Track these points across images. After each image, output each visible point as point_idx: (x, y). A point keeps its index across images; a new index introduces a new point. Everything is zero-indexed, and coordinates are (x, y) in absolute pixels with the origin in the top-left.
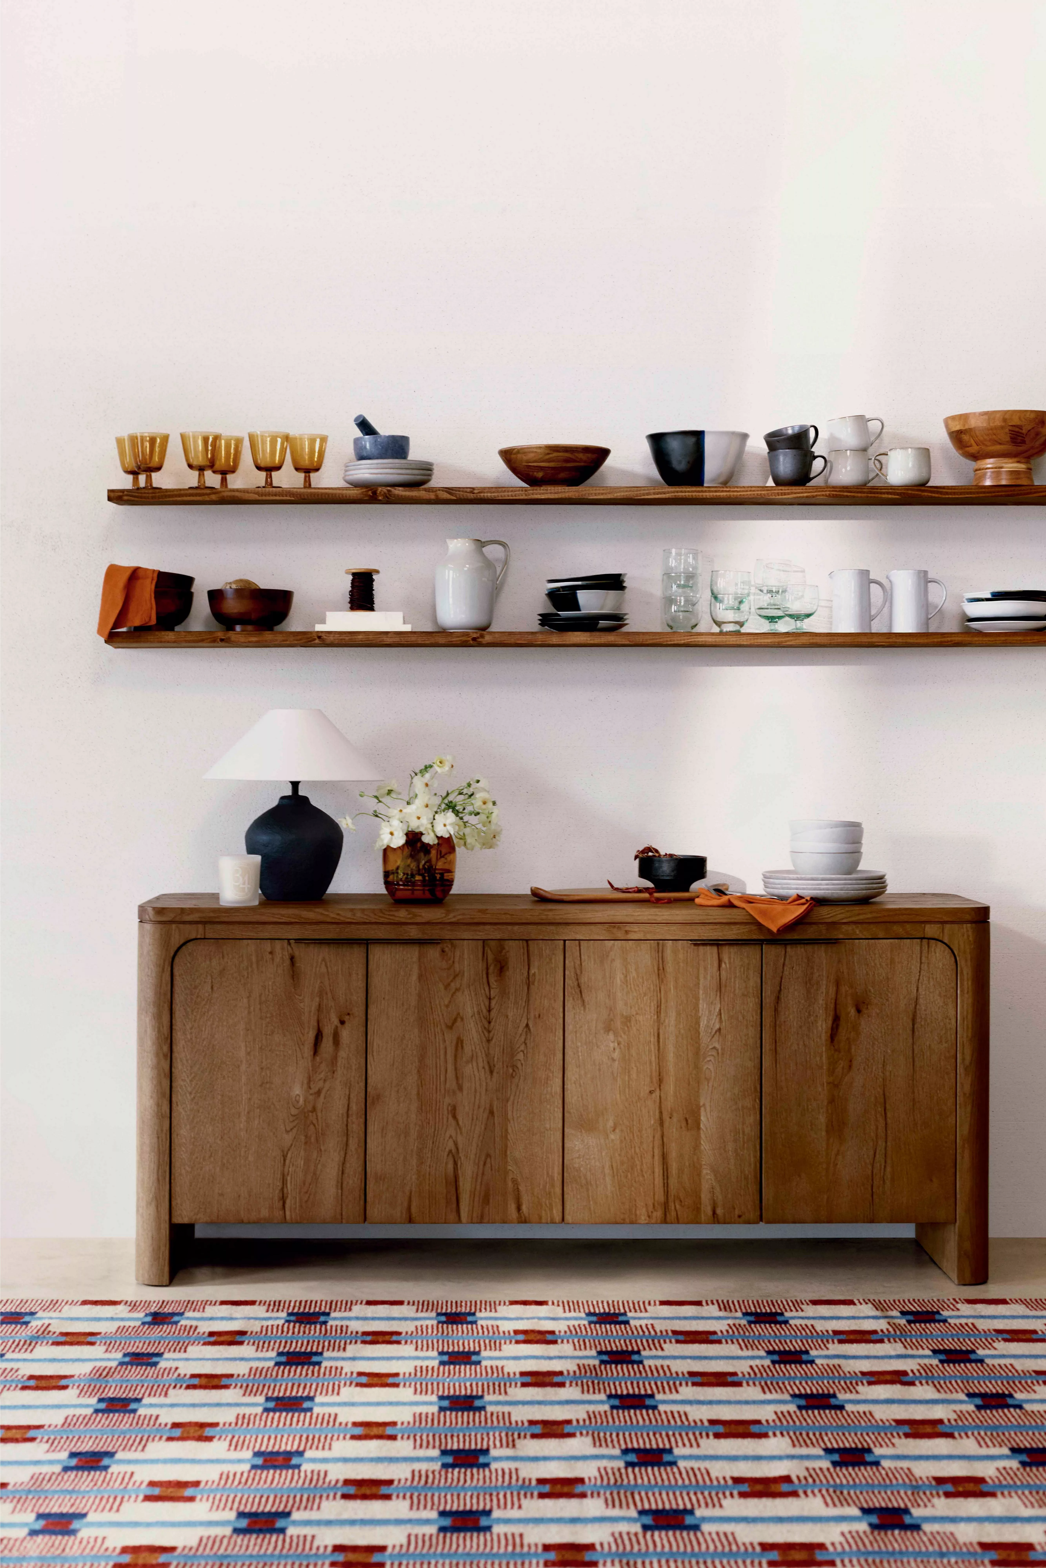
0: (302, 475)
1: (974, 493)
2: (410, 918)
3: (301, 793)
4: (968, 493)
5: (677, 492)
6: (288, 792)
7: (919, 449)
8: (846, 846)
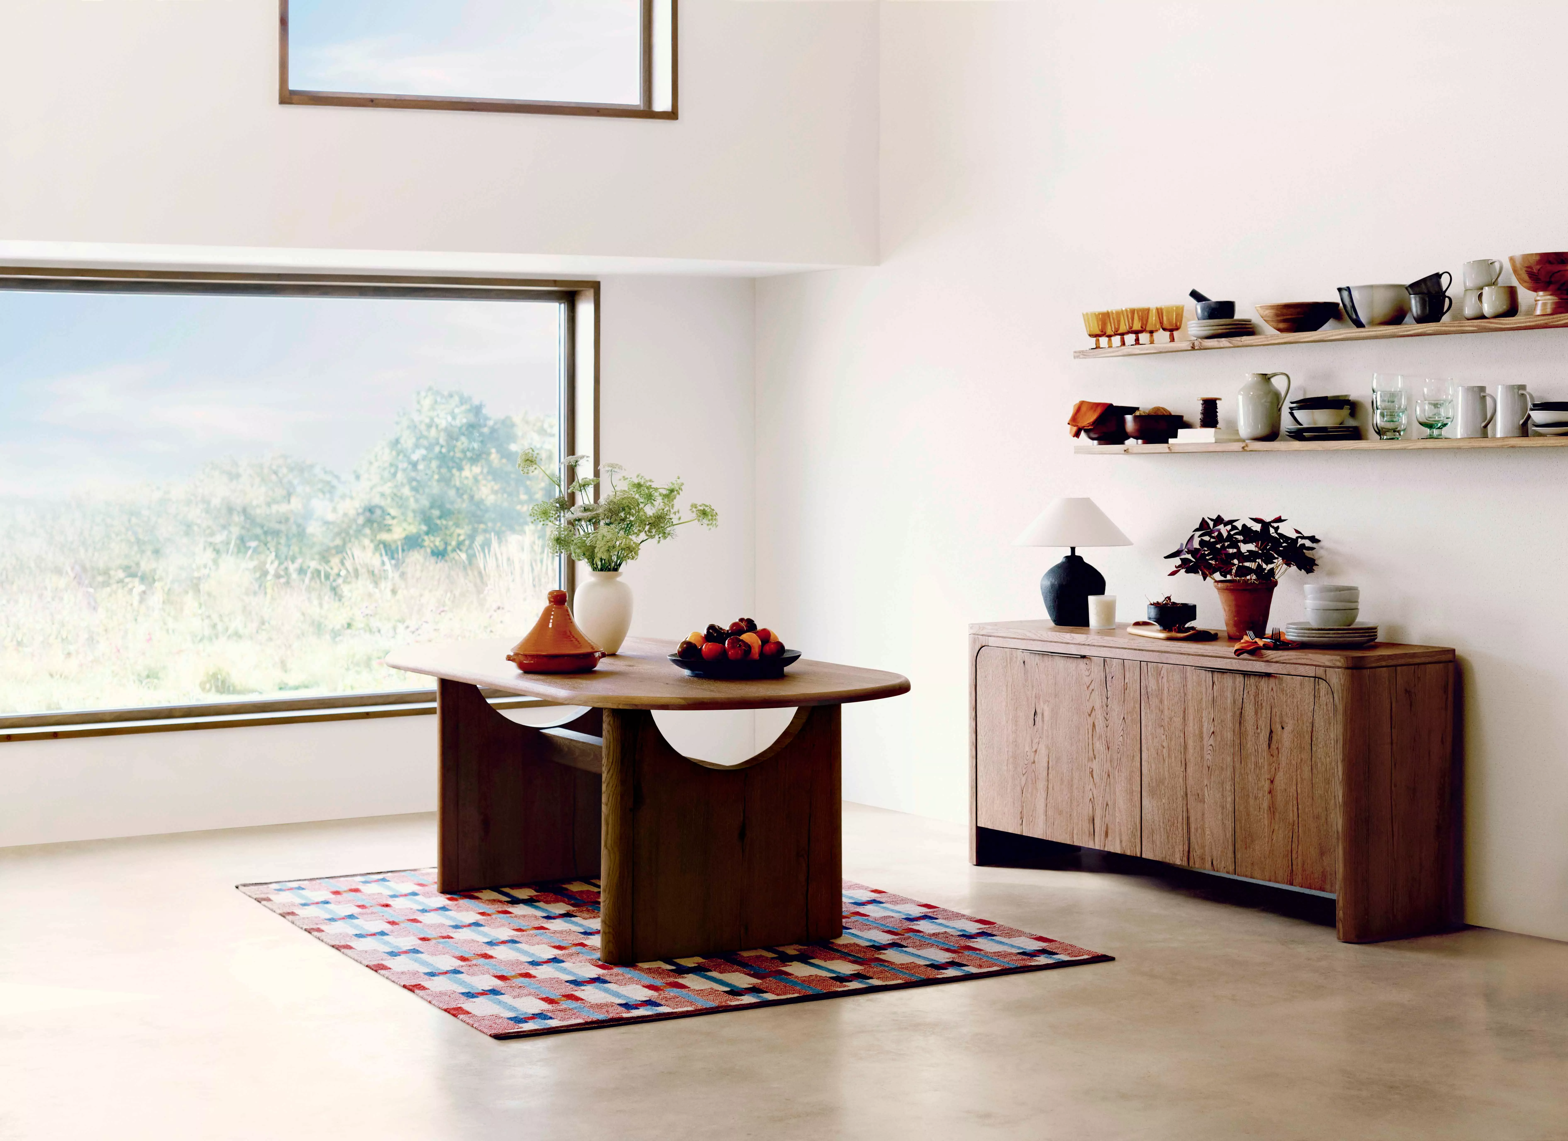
0: (1168, 333)
1: (1523, 323)
2: (1071, 640)
3: (1077, 554)
4: (1519, 323)
5: (1348, 333)
6: (1069, 554)
7: (1504, 287)
8: (1327, 603)
